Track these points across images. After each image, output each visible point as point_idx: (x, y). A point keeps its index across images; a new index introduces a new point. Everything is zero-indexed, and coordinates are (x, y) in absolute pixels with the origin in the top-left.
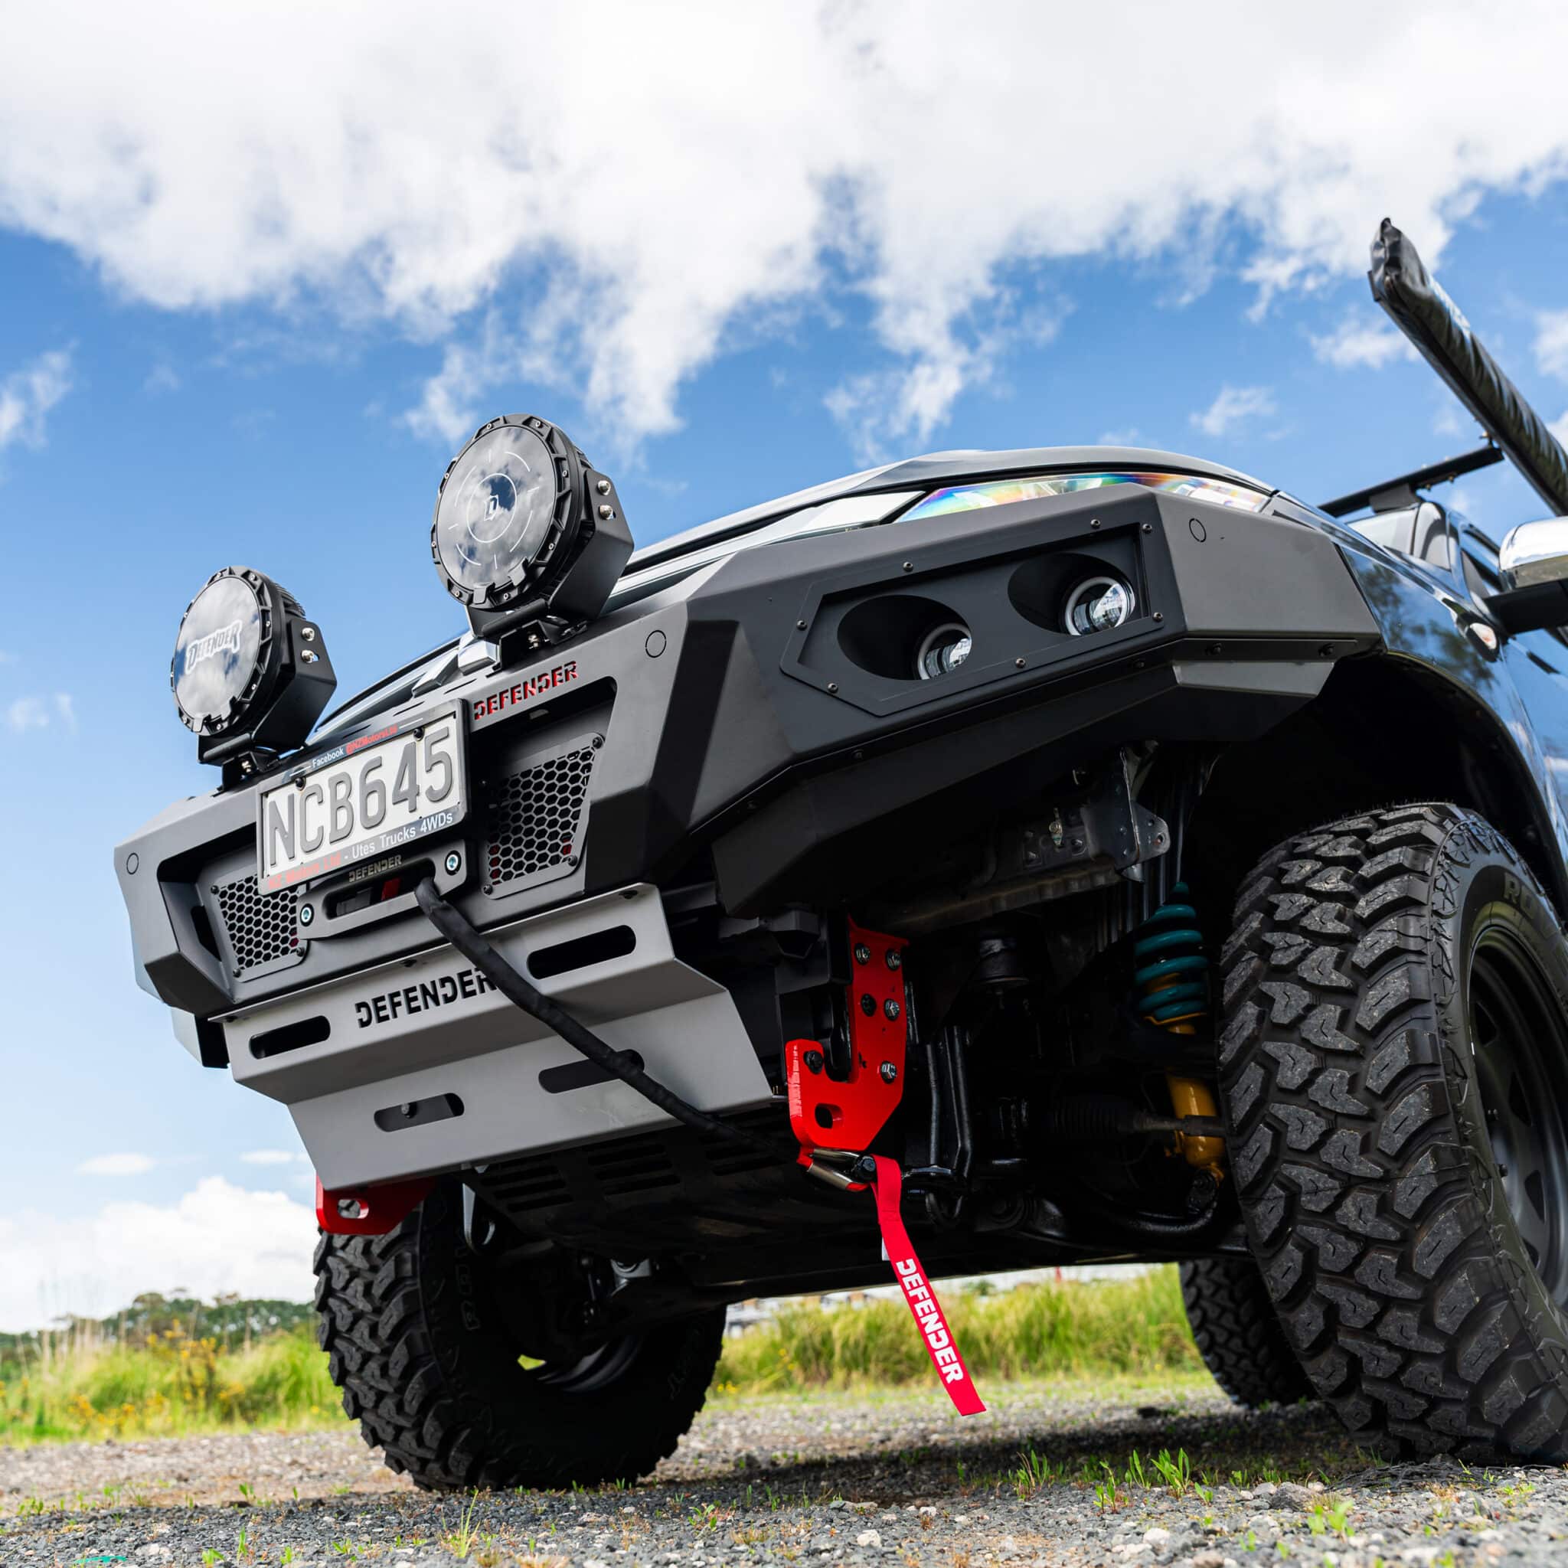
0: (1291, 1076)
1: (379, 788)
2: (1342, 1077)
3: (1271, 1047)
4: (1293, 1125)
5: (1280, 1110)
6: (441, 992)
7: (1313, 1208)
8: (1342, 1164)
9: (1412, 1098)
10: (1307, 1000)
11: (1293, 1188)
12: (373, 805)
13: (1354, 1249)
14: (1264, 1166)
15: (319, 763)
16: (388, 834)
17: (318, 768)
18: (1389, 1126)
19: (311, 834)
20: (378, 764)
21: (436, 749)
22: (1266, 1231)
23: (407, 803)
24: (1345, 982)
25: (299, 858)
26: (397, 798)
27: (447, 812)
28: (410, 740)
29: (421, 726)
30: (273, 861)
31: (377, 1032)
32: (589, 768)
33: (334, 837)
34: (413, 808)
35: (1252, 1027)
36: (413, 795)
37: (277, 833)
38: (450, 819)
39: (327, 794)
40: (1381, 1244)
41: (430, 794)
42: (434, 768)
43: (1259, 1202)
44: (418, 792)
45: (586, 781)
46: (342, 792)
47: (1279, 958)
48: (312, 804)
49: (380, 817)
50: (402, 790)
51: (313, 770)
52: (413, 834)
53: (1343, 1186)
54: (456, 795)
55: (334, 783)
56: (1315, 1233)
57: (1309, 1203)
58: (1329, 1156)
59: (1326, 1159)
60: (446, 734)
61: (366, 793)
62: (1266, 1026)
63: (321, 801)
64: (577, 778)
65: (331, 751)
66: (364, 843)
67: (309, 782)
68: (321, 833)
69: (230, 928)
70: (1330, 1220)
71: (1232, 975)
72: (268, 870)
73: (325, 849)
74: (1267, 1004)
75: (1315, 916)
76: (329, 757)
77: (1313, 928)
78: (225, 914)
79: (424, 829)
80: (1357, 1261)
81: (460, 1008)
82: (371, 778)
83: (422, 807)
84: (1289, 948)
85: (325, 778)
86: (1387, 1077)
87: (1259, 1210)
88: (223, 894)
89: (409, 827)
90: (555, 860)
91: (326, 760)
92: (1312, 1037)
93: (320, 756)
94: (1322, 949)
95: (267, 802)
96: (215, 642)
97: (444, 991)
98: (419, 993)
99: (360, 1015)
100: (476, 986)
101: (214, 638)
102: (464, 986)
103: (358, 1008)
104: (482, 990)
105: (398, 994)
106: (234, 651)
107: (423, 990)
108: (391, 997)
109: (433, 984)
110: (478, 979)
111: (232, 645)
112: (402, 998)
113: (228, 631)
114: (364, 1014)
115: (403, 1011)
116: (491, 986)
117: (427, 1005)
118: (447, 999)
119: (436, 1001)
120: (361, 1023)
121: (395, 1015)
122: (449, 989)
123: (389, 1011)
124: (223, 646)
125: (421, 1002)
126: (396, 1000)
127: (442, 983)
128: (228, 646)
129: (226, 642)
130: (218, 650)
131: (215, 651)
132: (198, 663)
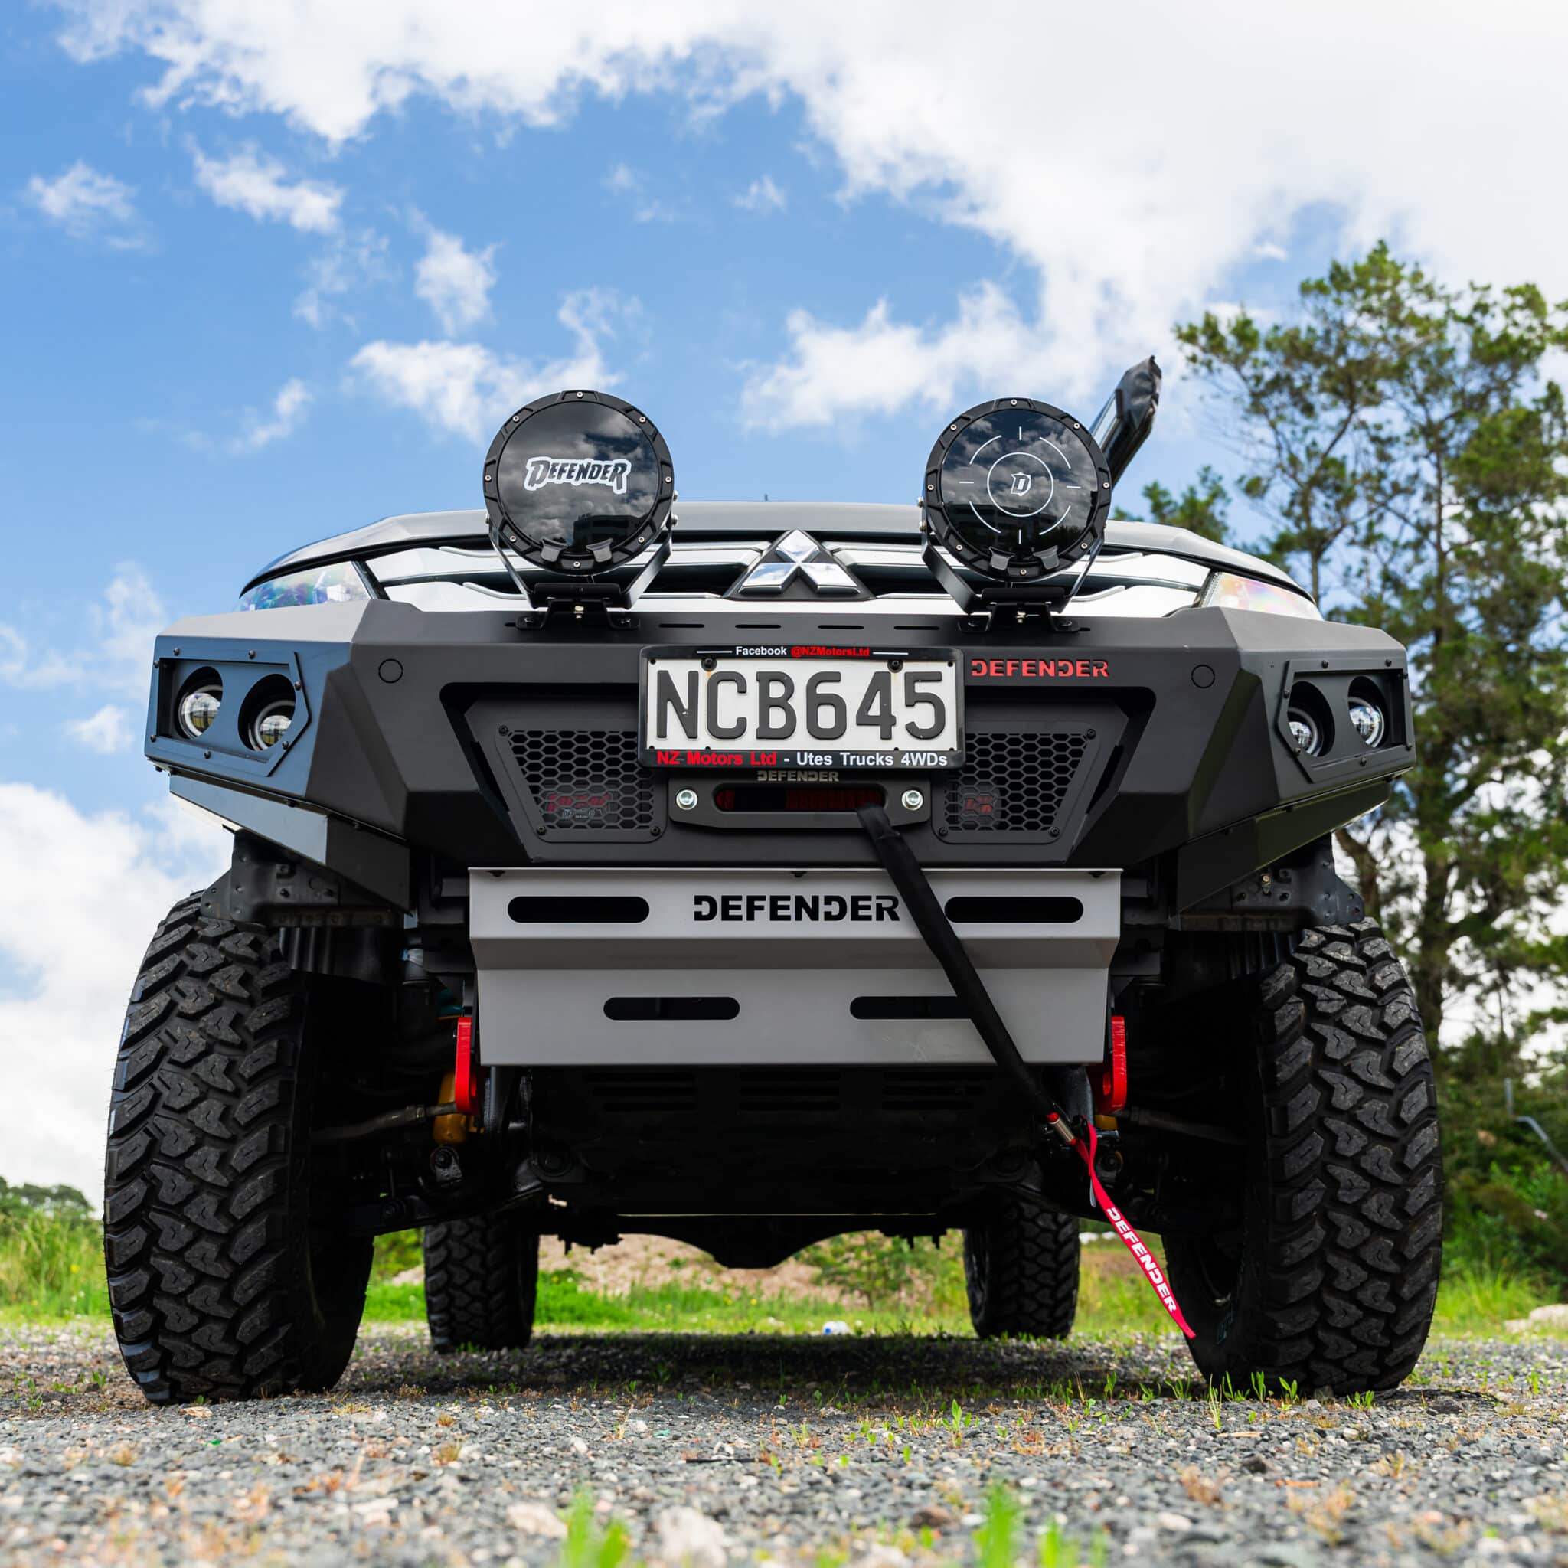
0: (1344, 1099)
1: (837, 702)
2: (1383, 1107)
3: (1326, 1075)
4: (1342, 1136)
5: (1332, 1124)
6: (823, 908)
7: (1346, 1200)
8: (1375, 1172)
9: (1428, 1130)
10: (1354, 1045)
11: (1333, 1183)
12: (826, 717)
13: (1367, 1233)
14: (1312, 1164)
15: (746, 652)
16: (853, 753)
17: (741, 657)
18: (1412, 1148)
19: (726, 721)
20: (835, 678)
21: (921, 688)
22: (1300, 1213)
23: (877, 730)
24: (1381, 1036)
25: (704, 741)
26: (863, 720)
27: (939, 753)
28: (883, 667)
29: (902, 659)
30: (662, 734)
31: (717, 929)
32: (1079, 753)
33: (764, 733)
34: (886, 736)
35: (1308, 1057)
36: (886, 723)
37: (670, 706)
38: (944, 762)
39: (753, 687)
40: (1387, 1232)
41: (912, 729)
42: (918, 705)
43: (1301, 1190)
44: (893, 721)
45: (1075, 764)
46: (777, 690)
47: (1323, 1007)
48: (727, 690)
49: (838, 732)
50: (871, 713)
51: (733, 656)
52: (890, 762)
53: (1372, 1187)
54: (948, 740)
55: (765, 679)
56: (1341, 1218)
57: (1344, 1196)
58: (1366, 1164)
59: (1363, 1165)
60: (936, 678)
61: (815, 702)
62: (1321, 1057)
63: (742, 690)
64: (1064, 759)
65: (767, 647)
66: (816, 753)
67: (722, 666)
68: (742, 723)
69: (531, 778)
70: (1356, 1211)
71: (1280, 1012)
72: (653, 741)
73: (749, 742)
74: (1320, 1041)
75: (1343, 979)
76: (763, 651)
77: (1346, 988)
78: (521, 761)
79: (905, 761)
80: (1365, 1242)
81: (847, 929)
82: (823, 689)
83: (901, 739)
84: (1330, 1000)
85: (749, 669)
86: (1414, 1112)
87: (1300, 1196)
88: (518, 738)
89: (883, 753)
90: (1032, 826)
91: (757, 652)
92: (1359, 1073)
93: (749, 647)
94: (1358, 1007)
95: (657, 666)
96: (583, 471)
97: (828, 908)
98: (792, 903)
99: (698, 908)
100: (873, 912)
101: (581, 466)
102: (856, 909)
103: (699, 900)
104: (880, 917)
105: (763, 898)
106: (616, 491)
107: (800, 901)
108: (751, 900)
109: (815, 899)
110: (879, 906)
111: (614, 484)
112: (767, 904)
113: (607, 467)
114: (705, 908)
115: (763, 916)
116: (894, 917)
117: (799, 917)
118: (829, 916)
119: (814, 916)
120: (698, 916)
121: (751, 917)
122: (834, 908)
123: (743, 912)
124: (598, 480)
125: (792, 912)
126: (757, 903)
127: (829, 900)
128: (606, 482)
129: (603, 478)
130: (590, 481)
131: (582, 481)
132: (549, 485)
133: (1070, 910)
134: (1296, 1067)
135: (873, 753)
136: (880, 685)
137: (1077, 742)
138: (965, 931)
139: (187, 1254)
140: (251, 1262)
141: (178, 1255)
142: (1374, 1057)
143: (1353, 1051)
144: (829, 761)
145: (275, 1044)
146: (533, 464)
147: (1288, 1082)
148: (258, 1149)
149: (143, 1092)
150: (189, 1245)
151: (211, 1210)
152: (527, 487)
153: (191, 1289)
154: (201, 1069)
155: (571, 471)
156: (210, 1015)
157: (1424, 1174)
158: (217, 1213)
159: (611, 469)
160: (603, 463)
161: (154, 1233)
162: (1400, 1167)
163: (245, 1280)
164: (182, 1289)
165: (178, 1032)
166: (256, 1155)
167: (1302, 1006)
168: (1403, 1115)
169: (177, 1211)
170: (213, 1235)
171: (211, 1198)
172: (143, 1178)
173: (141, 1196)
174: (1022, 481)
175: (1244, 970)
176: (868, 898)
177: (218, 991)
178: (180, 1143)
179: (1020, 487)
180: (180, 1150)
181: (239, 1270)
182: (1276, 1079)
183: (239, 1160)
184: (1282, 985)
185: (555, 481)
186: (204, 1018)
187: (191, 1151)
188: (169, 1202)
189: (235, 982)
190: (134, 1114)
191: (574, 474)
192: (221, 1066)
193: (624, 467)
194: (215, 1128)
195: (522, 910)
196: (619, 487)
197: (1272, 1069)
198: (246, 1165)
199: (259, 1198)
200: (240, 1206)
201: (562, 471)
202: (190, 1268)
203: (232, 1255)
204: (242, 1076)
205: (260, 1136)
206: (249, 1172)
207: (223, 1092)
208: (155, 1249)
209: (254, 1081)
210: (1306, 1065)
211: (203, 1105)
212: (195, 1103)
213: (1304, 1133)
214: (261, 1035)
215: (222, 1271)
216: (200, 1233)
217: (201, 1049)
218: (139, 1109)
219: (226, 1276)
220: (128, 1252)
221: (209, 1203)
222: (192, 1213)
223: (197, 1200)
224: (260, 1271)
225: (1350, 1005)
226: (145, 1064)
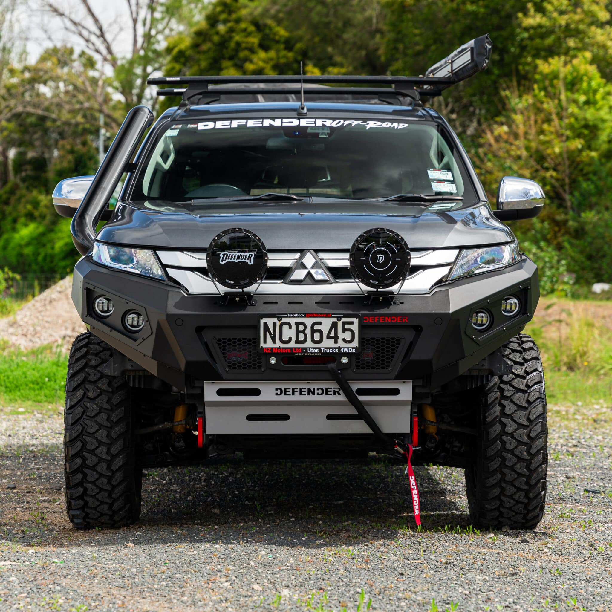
0: (510, 429)
1: (320, 332)
2: (524, 432)
3: (504, 420)
4: (508, 443)
5: (505, 438)
6: (316, 392)
7: (508, 465)
8: (520, 455)
9: (540, 440)
10: (516, 409)
11: (504, 459)
12: (317, 336)
13: (516, 476)
14: (497, 452)
15: (291, 316)
16: (325, 348)
17: (290, 317)
18: (534, 446)
19: (285, 338)
20: (320, 323)
21: (347, 326)
22: (492, 469)
23: (333, 340)
24: (526, 405)
25: (278, 344)
26: (329, 337)
27: (353, 348)
28: (335, 320)
29: (341, 317)
30: (265, 342)
31: (283, 398)
32: (398, 344)
33: (297, 341)
34: (336, 342)
35: (498, 413)
36: (336, 338)
37: (267, 333)
38: (354, 351)
39: (294, 327)
40: (524, 476)
41: (344, 340)
42: (346, 332)
43: (492, 461)
44: (338, 337)
45: (397, 348)
46: (301, 328)
47: (506, 394)
48: (285, 328)
49: (320, 341)
50: (331, 335)
51: (287, 317)
52: (337, 351)
53: (518, 460)
54: (355, 344)
55: (297, 324)
56: (506, 471)
57: (508, 463)
58: (516, 452)
59: (515, 453)
60: (352, 323)
61: (313, 331)
62: (503, 414)
63: (290, 327)
64: (394, 346)
65: (298, 314)
66: (314, 348)
67: (284, 320)
68: (290, 339)
69: (223, 353)
70: (512, 468)
71: (490, 395)
72: (262, 345)
73: (292, 345)
74: (503, 407)
75: (515, 383)
76: (297, 315)
77: (516, 386)
78: (220, 348)
79: (342, 351)
80: (516, 479)
81: (324, 398)
82: (316, 327)
83: (341, 344)
84: (509, 391)
85: (292, 321)
86: (535, 434)
87: (492, 463)
88: (219, 340)
89: (335, 348)
90: (383, 368)
91: (295, 315)
92: (516, 419)
93: (292, 314)
94: (519, 393)
95: (262, 321)
96: (239, 257)
97: (318, 391)
98: (307, 390)
99: (277, 392)
100: (332, 393)
101: (238, 255)
102: (327, 392)
103: (277, 389)
104: (335, 394)
105: (297, 389)
106: (250, 264)
107: (309, 390)
108: (293, 389)
109: (314, 389)
110: (334, 391)
111: (248, 261)
112: (298, 390)
114: (279, 392)
115: (297, 394)
116: (339, 394)
117: (309, 394)
118: (318, 394)
119: (314, 394)
120: (277, 394)
121: (293, 394)
122: (320, 391)
123: (291, 393)
124: (244, 260)
125: (306, 393)
126: (295, 390)
127: (318, 389)
128: (246, 261)
130: (240, 260)
131: (238, 260)
132: (228, 262)
133: (396, 392)
134: (494, 417)
135: (332, 348)
136: (334, 325)
137: (398, 340)
138: (361, 398)
139: (96, 482)
140: (118, 485)
141: (93, 483)
142: (523, 413)
143: (515, 411)
144: (318, 351)
145: (123, 409)
146: (224, 255)
147: (491, 422)
148: (120, 447)
149: (78, 427)
150: (97, 479)
151: (105, 468)
152: (221, 262)
153: (98, 494)
154: (98, 419)
155: (235, 257)
156: (99, 399)
157: (538, 455)
158: (107, 469)
159: (248, 256)
160: (245, 254)
161: (85, 475)
162: (529, 453)
163: (116, 491)
164: (94, 494)
165: (88, 405)
166: (120, 449)
167: (499, 393)
168: (531, 435)
169: (93, 468)
170: (105, 476)
171: (105, 464)
172: (81, 457)
173: (80, 463)
174: (381, 258)
175: (472, 386)
176: (331, 388)
177: (100, 389)
178: (93, 445)
179: (380, 260)
180: (93, 447)
181: (114, 487)
182: (486, 421)
183: (114, 451)
184: (492, 384)
185: (230, 260)
186: (97, 400)
187: (97, 448)
188: (90, 465)
189: (106, 385)
190: (76, 435)
191: (236, 258)
192: (105, 418)
193: (252, 255)
194: (105, 440)
195: (221, 392)
196: (250, 262)
197: (485, 417)
198: (116, 452)
199: (121, 464)
200: (115, 466)
201: (232, 257)
202: (97, 487)
203: (112, 483)
204: (113, 421)
205: (120, 443)
206: (117, 455)
207: (107, 427)
208: (85, 480)
209: (117, 423)
210: (497, 416)
211: (100, 431)
212: (97, 431)
213: (494, 440)
214: (118, 405)
215: (109, 488)
216: (101, 475)
217: (98, 411)
218: (78, 433)
219: (110, 489)
220: (76, 481)
221: (104, 466)
222: (98, 469)
223: (100, 464)
224: (121, 487)
225: (517, 392)
226: (78, 417)
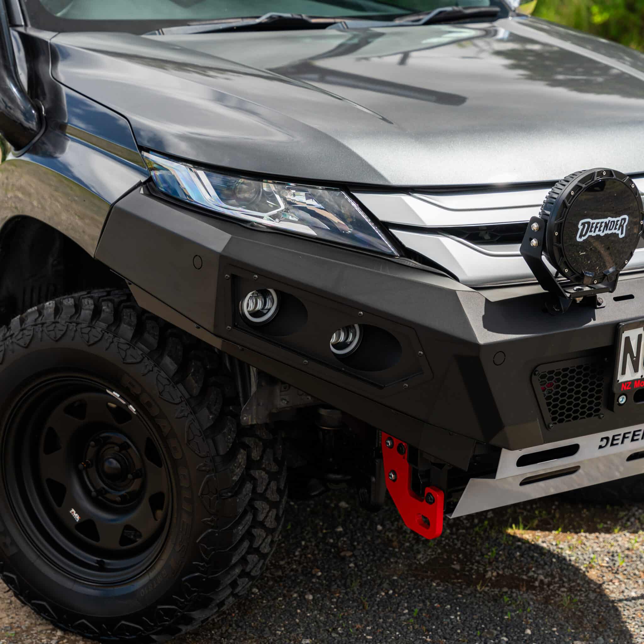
25: (641, 373)
30: (623, 373)
31: (606, 451)
37: (628, 355)
69: (547, 398)
72: (619, 377)
78: (544, 389)
88: (543, 376)
95: (625, 335)
96: (606, 226)
99: (601, 443)
101: (606, 223)
103: (602, 440)
105: (630, 433)
106: (621, 236)
108: (625, 434)
111: (619, 232)
112: (631, 435)
113: (618, 221)
114: (604, 443)
115: (627, 441)
120: (600, 447)
121: (622, 442)
123: (620, 441)
124: (613, 231)
125: (640, 437)
128: (616, 231)
129: (615, 229)
130: (609, 232)
131: (606, 232)
132: (589, 236)
146: (583, 224)
152: (578, 239)
155: (601, 226)
159: (619, 223)
160: (615, 219)
185: (593, 234)
191: (602, 229)
193: (625, 220)
196: (622, 233)
201: (596, 227)
